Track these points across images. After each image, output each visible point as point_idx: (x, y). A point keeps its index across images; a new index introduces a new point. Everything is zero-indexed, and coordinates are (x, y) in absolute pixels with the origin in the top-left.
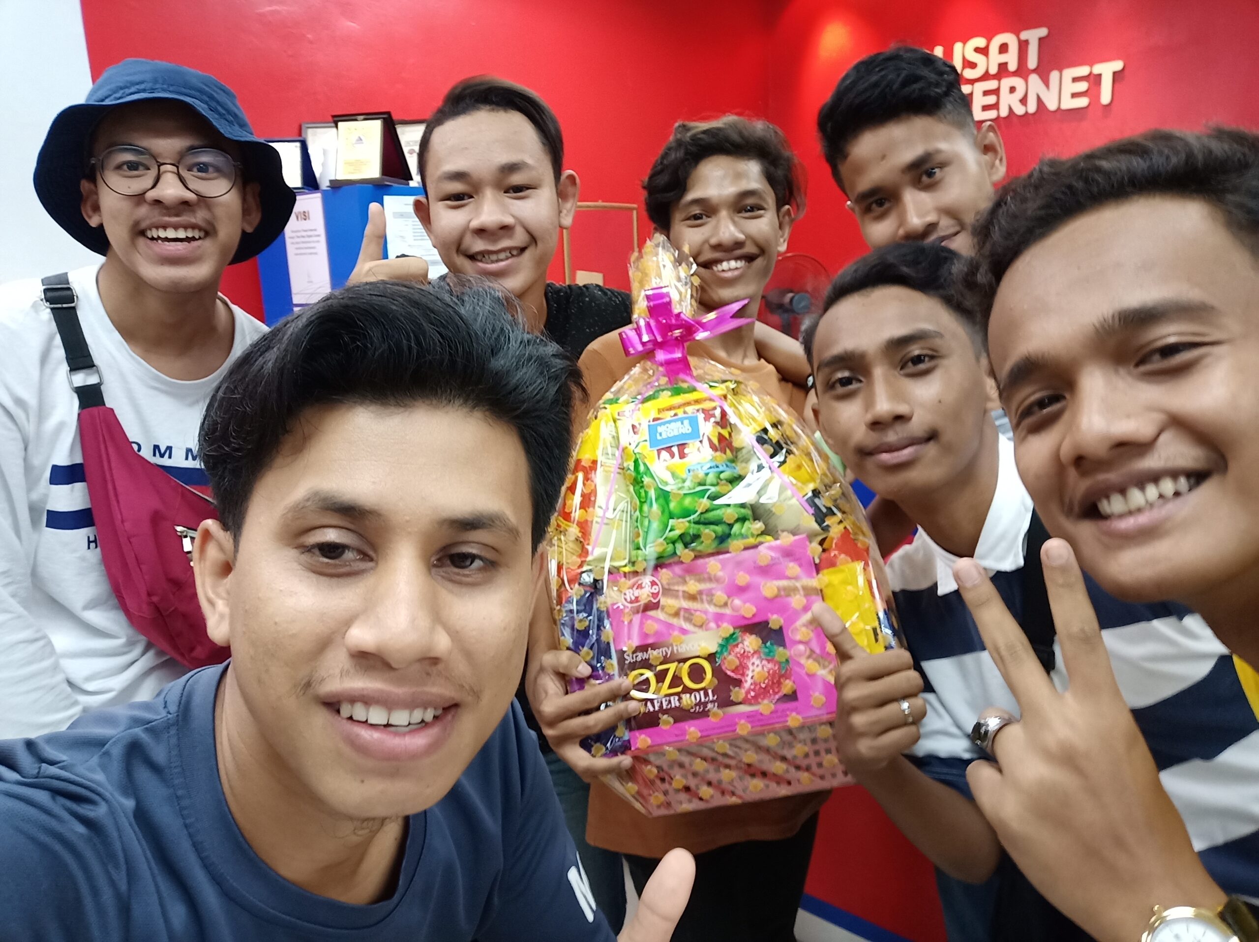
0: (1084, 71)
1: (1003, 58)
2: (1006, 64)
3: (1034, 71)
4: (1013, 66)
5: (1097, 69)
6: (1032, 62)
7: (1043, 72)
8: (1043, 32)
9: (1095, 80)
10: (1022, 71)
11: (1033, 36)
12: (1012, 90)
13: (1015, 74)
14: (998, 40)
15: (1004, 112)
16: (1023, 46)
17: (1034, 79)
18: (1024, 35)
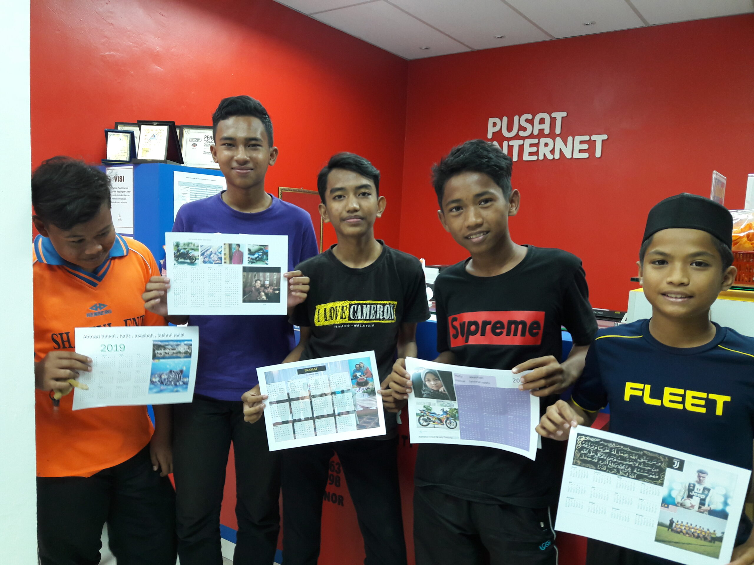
0: (587, 138)
1: (542, 127)
2: (543, 130)
3: (559, 135)
4: (547, 132)
5: (594, 138)
6: (558, 131)
7: (564, 137)
8: (564, 114)
9: (592, 144)
10: (552, 135)
11: (559, 116)
12: (546, 145)
13: (548, 136)
14: (539, 116)
15: (541, 157)
16: (553, 121)
17: (558, 140)
18: (554, 115)
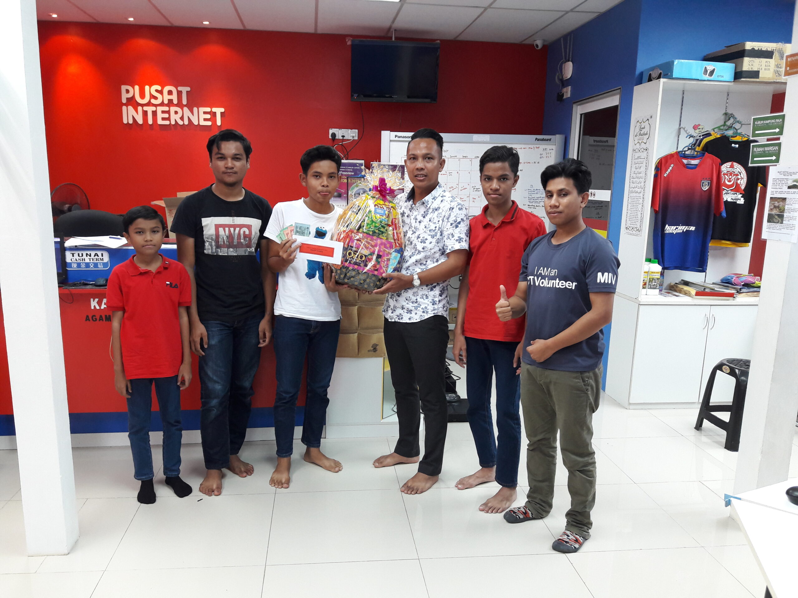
1: (170, 97)
2: (172, 100)
3: (185, 106)
4: (175, 102)
5: (214, 110)
6: (185, 102)
7: (190, 106)
8: (189, 89)
9: (214, 114)
10: (180, 104)
11: (185, 90)
12: (176, 113)
13: (177, 105)
14: (167, 89)
15: (173, 123)
16: (180, 93)
17: (185, 109)
18: (180, 88)
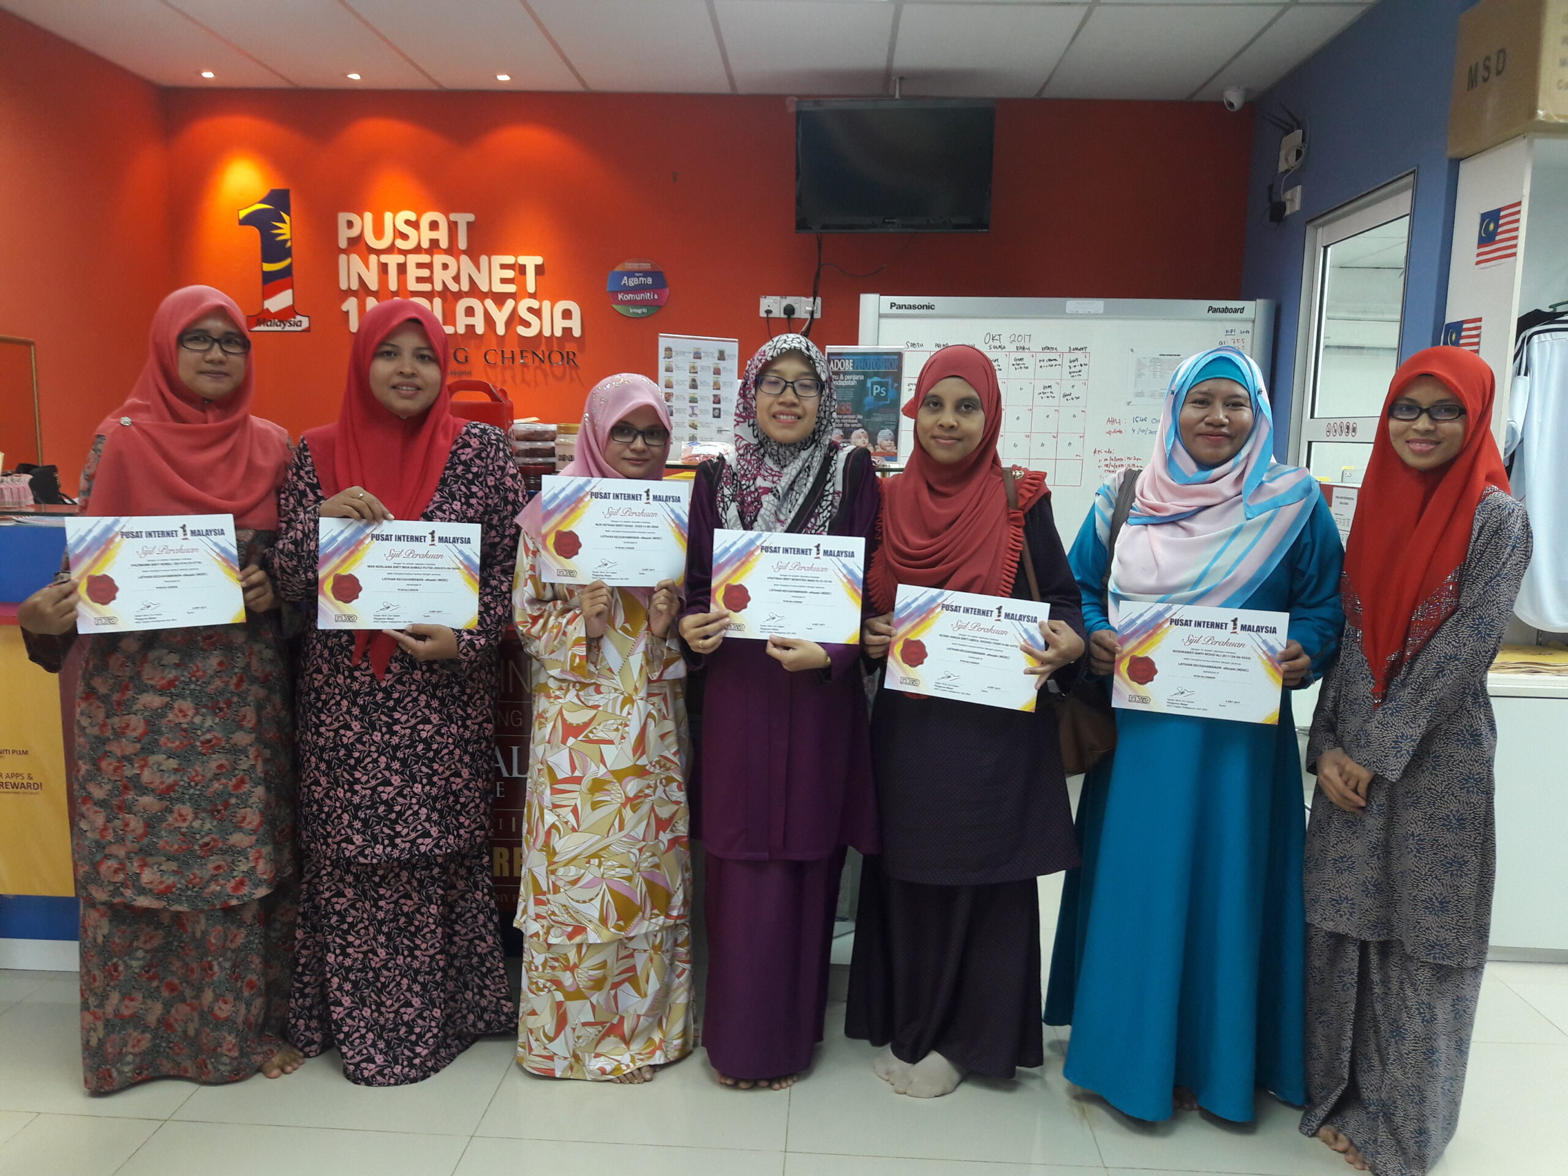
0: (510, 260)
1: (434, 235)
2: (437, 241)
3: (464, 252)
5: (522, 260)
6: (462, 244)
7: (474, 254)
8: (471, 217)
12: (445, 266)
13: (446, 252)
15: (438, 287)
16: (453, 227)
18: (453, 217)
